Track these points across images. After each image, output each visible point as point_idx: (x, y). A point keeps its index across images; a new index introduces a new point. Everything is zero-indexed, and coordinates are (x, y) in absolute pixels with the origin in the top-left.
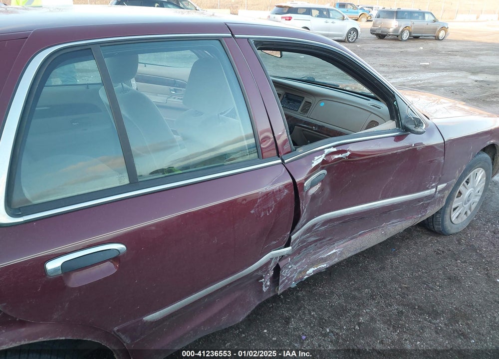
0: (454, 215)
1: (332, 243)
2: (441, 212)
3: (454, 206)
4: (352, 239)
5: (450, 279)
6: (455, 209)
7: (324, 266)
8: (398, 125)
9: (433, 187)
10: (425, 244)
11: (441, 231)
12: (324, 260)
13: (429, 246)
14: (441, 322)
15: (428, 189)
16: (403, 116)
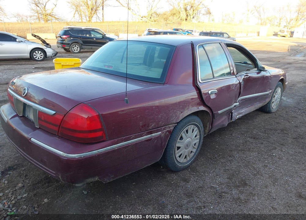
0: (273, 105)
1: (242, 108)
2: (269, 103)
3: (273, 101)
4: (247, 108)
5: (277, 123)
6: (273, 102)
7: (241, 115)
8: (258, 69)
9: (268, 91)
10: (264, 116)
11: (269, 111)
12: (241, 113)
13: (266, 116)
14: (279, 131)
15: (267, 91)
16: (259, 66)
